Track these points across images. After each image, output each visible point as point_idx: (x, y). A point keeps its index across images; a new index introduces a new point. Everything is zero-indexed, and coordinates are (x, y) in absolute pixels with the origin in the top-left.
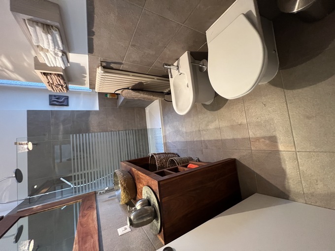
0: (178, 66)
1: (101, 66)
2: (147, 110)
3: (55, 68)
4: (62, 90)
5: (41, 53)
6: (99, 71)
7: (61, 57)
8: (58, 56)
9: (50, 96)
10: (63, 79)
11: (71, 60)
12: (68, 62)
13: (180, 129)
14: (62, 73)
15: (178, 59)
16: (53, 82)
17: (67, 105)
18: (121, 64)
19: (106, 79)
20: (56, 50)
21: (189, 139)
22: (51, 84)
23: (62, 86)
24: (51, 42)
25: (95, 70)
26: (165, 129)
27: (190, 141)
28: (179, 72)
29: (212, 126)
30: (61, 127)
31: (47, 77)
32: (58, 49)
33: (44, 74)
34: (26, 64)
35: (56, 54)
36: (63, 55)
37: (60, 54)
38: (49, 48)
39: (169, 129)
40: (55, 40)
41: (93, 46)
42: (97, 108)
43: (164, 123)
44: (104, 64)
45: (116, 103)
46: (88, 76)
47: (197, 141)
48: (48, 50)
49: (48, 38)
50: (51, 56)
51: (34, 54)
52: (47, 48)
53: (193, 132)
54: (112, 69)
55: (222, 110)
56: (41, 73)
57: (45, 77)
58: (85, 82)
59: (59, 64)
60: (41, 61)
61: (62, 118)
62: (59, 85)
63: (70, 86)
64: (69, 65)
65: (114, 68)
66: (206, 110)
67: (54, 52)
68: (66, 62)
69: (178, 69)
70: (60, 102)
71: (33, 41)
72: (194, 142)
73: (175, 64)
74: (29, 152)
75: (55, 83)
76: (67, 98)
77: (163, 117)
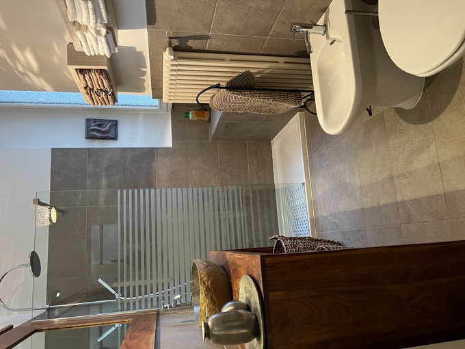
0: (325, 26)
1: (170, 46)
2: (276, 143)
3: (96, 59)
4: (106, 101)
5: (78, 34)
6: (167, 56)
7: (105, 36)
8: (100, 35)
9: (88, 121)
10: (108, 78)
11: (120, 43)
12: (116, 45)
13: (348, 181)
14: (106, 68)
15: (324, 10)
16: (93, 86)
17: (115, 138)
18: (206, 37)
19: (179, 73)
20: (99, 25)
21: (368, 202)
22: (90, 89)
23: (106, 92)
24: (91, 12)
25: (160, 58)
26: (314, 186)
27: (372, 208)
28: (328, 37)
29: (420, 163)
30: (104, 182)
31: (84, 77)
32: (101, 23)
33: (81, 71)
34: (56, 60)
35: (98, 32)
36: (107, 32)
37: (104, 31)
38: (89, 22)
39: (324, 184)
40: (97, 9)
41: (154, 10)
42: (168, 143)
43: (312, 169)
44: (175, 43)
45: (207, 131)
46: (148, 70)
47: (386, 206)
48: (87, 27)
49: (88, 8)
50: (91, 36)
51: (68, 39)
52: (87, 24)
53: (377, 183)
54: (190, 50)
55: (443, 116)
56: (76, 70)
57: (81, 76)
58: (145, 84)
59: (103, 50)
60: (78, 49)
61: (105, 164)
62: (101, 90)
63: (120, 94)
64: (117, 51)
65: (195, 47)
66: (405, 124)
67: (95, 29)
68: (112, 44)
69: (326, 31)
70: (103, 132)
71: (69, 16)
72: (379, 208)
73: (321, 22)
74: (52, 227)
75: (96, 87)
76: (115, 124)
77: (310, 158)
